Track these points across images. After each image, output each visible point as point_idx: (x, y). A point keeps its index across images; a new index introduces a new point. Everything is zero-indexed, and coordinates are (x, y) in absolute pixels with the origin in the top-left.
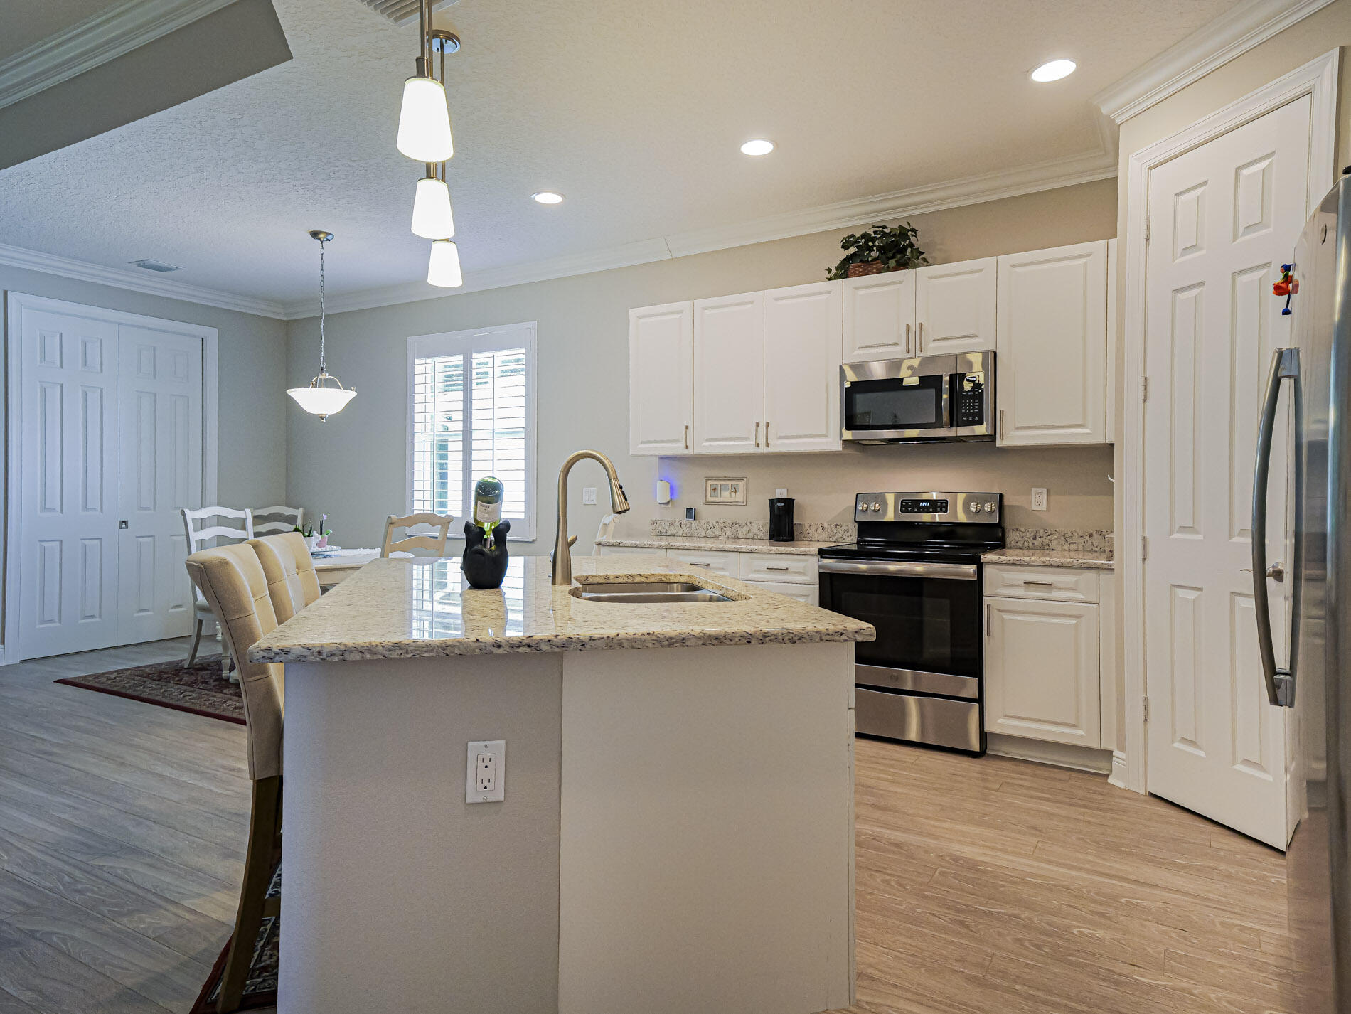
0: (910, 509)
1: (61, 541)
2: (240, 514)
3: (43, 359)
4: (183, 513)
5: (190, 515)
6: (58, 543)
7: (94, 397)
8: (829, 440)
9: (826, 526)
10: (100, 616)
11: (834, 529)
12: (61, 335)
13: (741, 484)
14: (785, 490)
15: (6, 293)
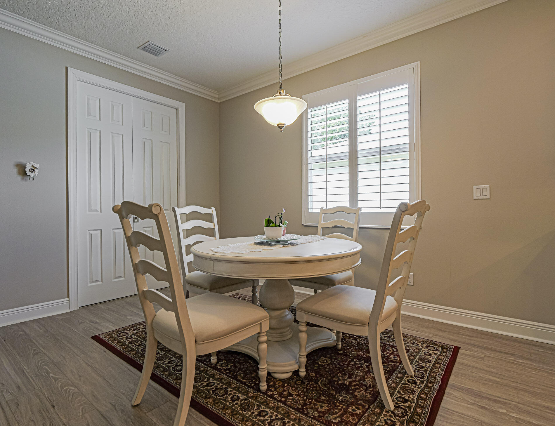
1: (101, 230)
2: (209, 211)
3: (90, 114)
4: (174, 210)
5: (179, 211)
6: (99, 231)
7: (118, 140)
10: (124, 277)
12: (100, 100)
15: (67, 68)
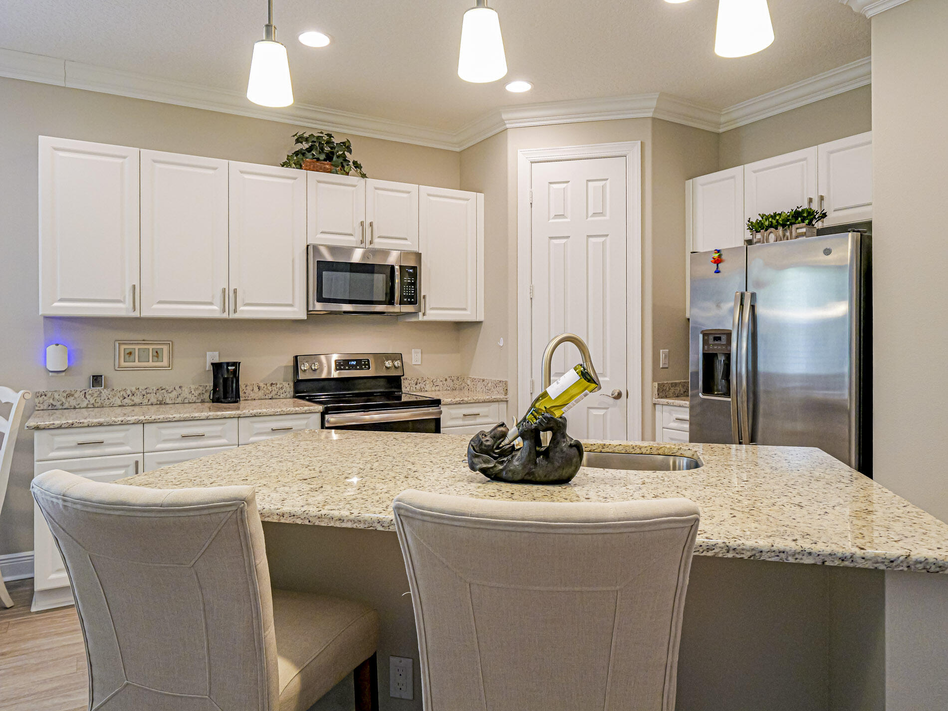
0: (342, 367)
8: (295, 309)
9: (262, 385)
11: (270, 388)
13: (165, 348)
14: (217, 353)
